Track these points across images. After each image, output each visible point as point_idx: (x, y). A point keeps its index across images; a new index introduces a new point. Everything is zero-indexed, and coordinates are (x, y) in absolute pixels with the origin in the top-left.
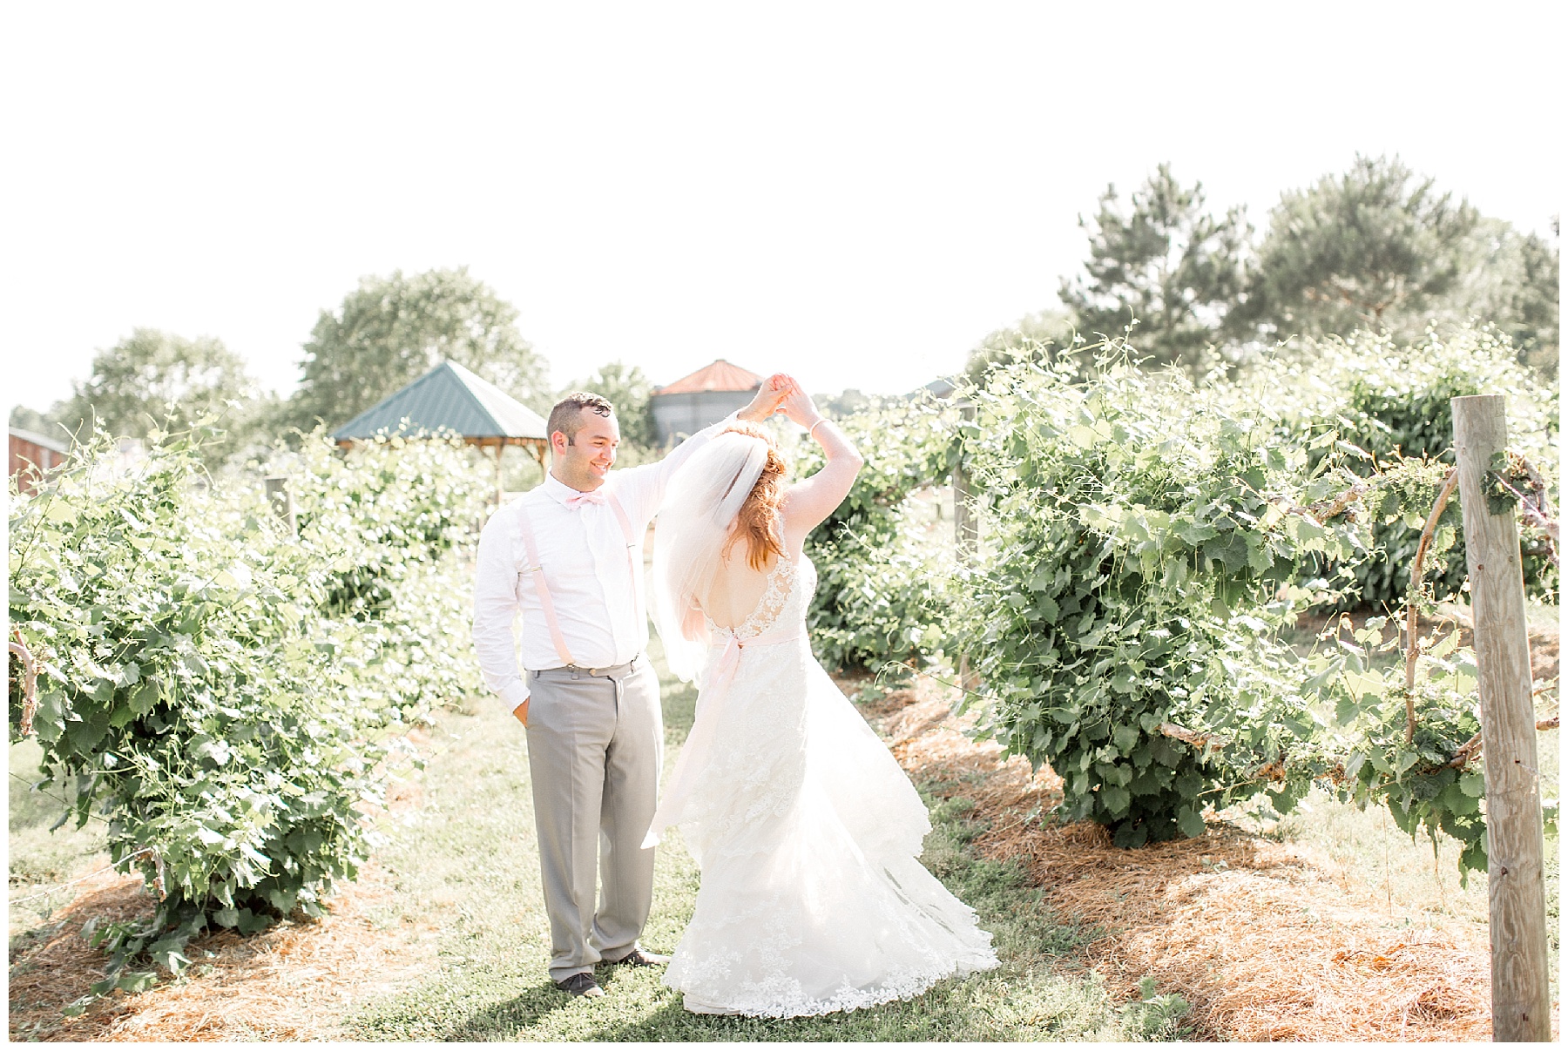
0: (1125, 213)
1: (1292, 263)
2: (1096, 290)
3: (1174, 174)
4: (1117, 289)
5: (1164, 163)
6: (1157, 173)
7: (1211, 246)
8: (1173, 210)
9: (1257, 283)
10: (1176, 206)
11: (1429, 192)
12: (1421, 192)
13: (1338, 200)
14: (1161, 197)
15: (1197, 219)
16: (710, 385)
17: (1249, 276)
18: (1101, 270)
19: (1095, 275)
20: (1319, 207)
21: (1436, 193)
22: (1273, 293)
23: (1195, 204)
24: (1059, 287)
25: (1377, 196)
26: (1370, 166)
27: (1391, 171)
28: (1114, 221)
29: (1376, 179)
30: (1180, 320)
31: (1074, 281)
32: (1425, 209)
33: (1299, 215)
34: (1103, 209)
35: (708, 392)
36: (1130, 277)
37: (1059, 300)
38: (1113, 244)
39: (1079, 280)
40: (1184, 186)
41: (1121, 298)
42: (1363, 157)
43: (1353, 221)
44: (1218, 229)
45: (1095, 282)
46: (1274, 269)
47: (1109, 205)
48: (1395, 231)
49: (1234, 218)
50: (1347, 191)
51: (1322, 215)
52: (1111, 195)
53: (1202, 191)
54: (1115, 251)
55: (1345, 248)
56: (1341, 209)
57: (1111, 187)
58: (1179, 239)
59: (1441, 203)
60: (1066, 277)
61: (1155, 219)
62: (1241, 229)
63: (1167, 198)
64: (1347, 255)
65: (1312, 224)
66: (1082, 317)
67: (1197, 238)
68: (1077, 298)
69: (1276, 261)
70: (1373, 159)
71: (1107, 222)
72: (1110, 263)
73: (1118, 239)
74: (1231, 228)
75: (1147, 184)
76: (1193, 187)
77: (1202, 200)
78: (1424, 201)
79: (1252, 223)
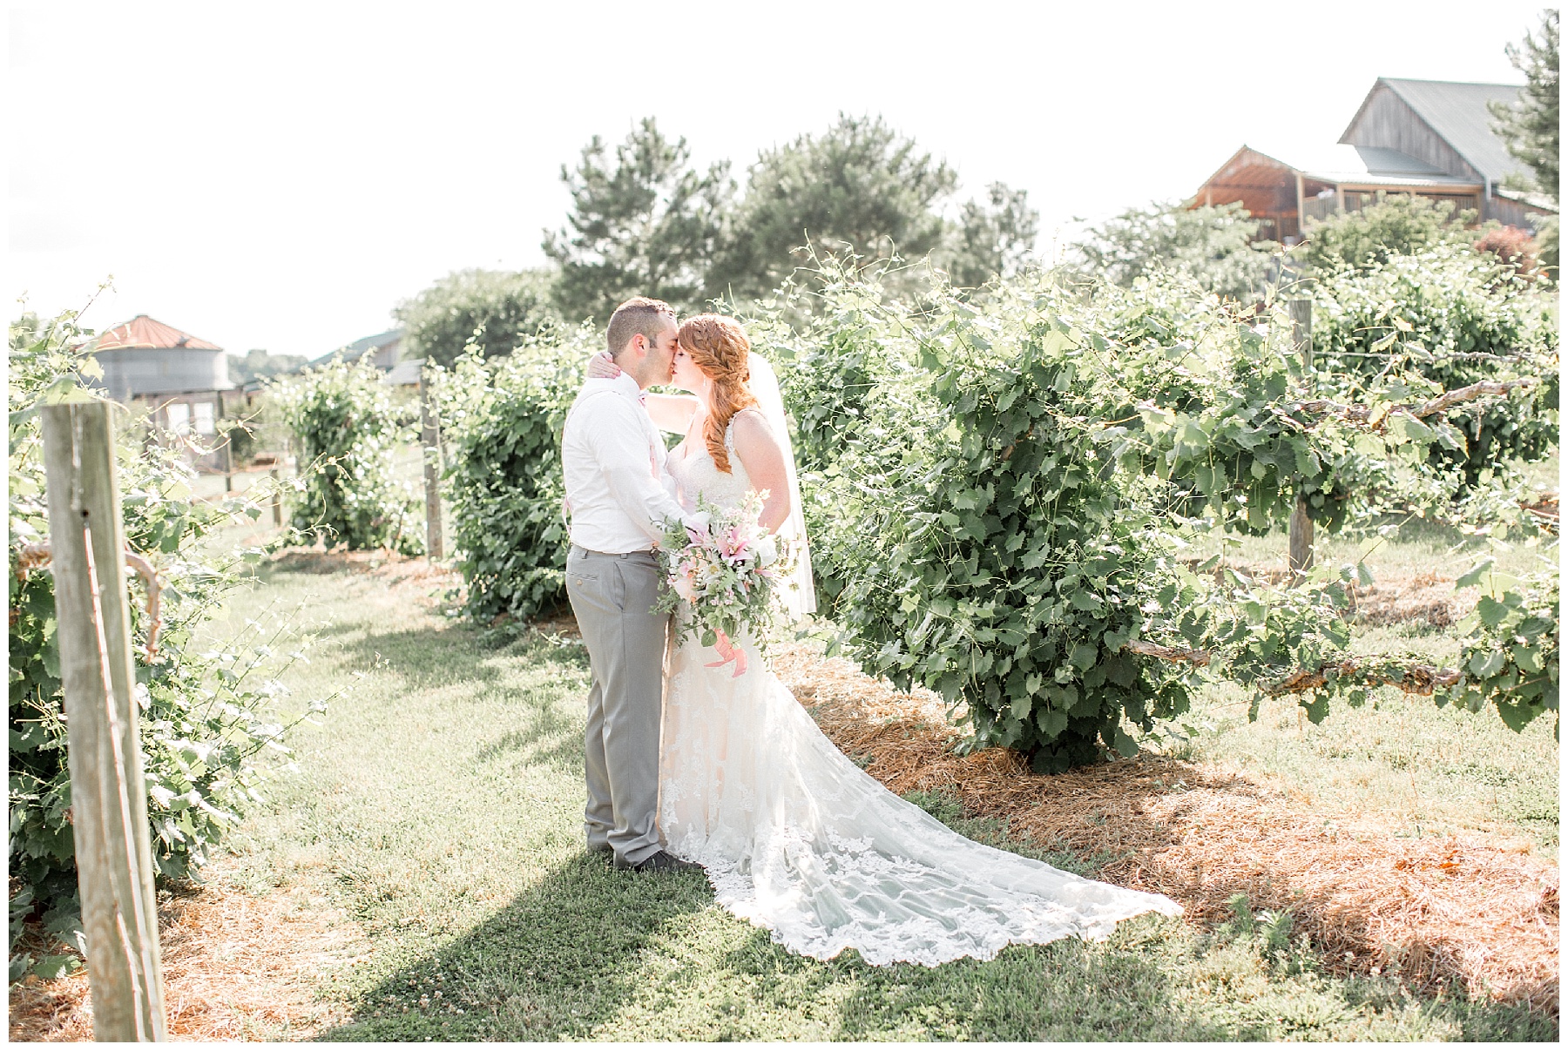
0: (610, 166)
1: (780, 219)
2: (580, 244)
3: (660, 128)
4: (601, 244)
5: (649, 118)
6: (642, 128)
7: (696, 203)
8: (659, 165)
9: (744, 238)
10: (662, 162)
11: (910, 155)
12: (903, 154)
13: (824, 159)
14: (647, 152)
15: (682, 174)
16: (133, 342)
17: (734, 232)
18: (585, 224)
19: (580, 229)
20: (805, 166)
21: (916, 155)
22: (760, 250)
23: (679, 160)
24: (542, 240)
25: (863, 157)
26: (854, 127)
27: (875, 131)
28: (600, 175)
29: (860, 140)
30: (665, 274)
31: (559, 234)
32: (906, 171)
33: (787, 173)
34: (587, 163)
35: (130, 349)
36: (614, 232)
37: (543, 254)
38: (597, 198)
39: (564, 234)
40: (670, 141)
41: (605, 252)
42: (846, 117)
43: (840, 180)
44: (703, 185)
45: (579, 236)
46: (762, 225)
47: (593, 158)
48: (881, 191)
49: (717, 174)
50: (834, 151)
51: (808, 174)
52: (597, 149)
53: (686, 148)
54: (600, 205)
55: (832, 206)
56: (826, 168)
57: (596, 140)
58: (664, 195)
59: (921, 164)
60: (551, 229)
61: (642, 175)
62: (724, 187)
63: (653, 152)
64: (833, 213)
65: (801, 183)
66: (566, 270)
67: (683, 193)
68: (561, 251)
69: (764, 217)
70: (856, 120)
71: (593, 176)
72: (595, 217)
73: (604, 193)
74: (714, 185)
75: (632, 140)
76: (676, 142)
77: (686, 156)
78: (906, 162)
79: (735, 179)
